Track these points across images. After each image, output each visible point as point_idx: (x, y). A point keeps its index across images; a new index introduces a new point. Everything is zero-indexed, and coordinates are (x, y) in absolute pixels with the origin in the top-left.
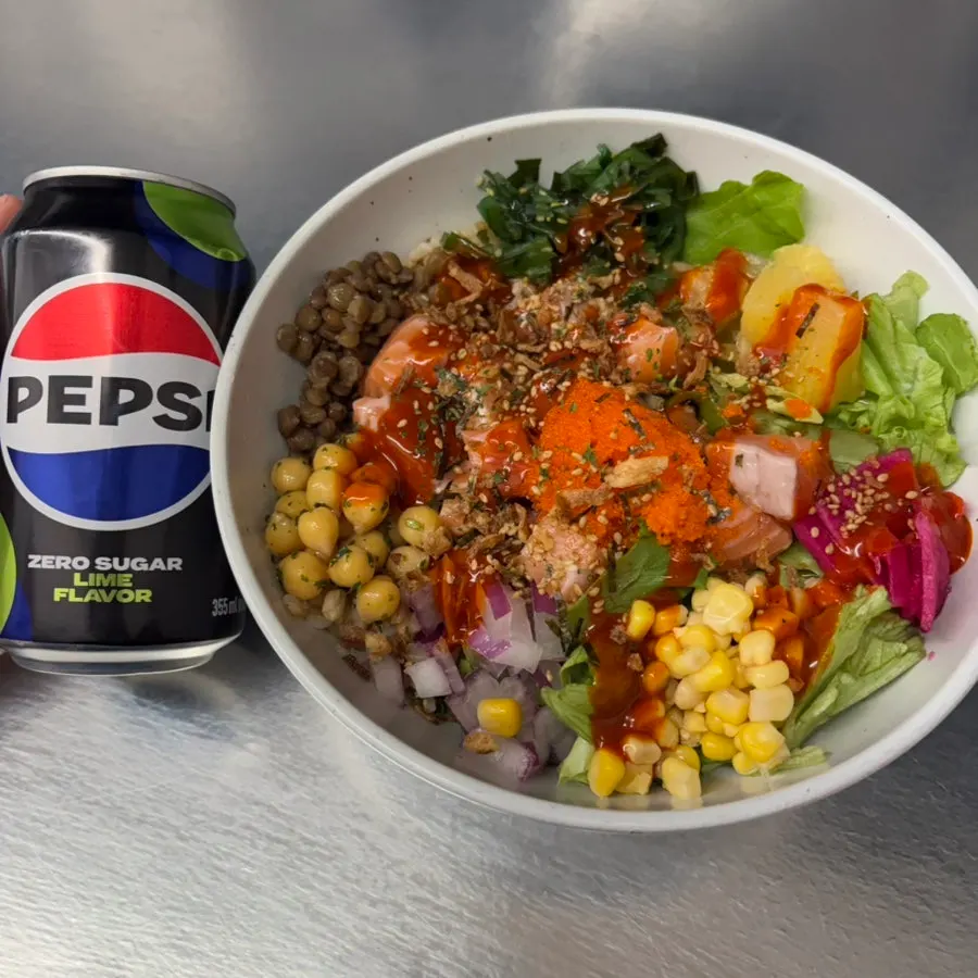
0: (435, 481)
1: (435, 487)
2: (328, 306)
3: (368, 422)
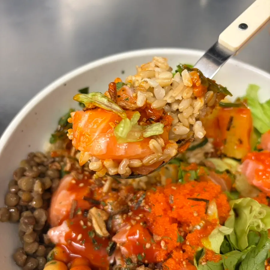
0: (108, 258)
1: (109, 261)
2: (20, 190)
3: (60, 241)
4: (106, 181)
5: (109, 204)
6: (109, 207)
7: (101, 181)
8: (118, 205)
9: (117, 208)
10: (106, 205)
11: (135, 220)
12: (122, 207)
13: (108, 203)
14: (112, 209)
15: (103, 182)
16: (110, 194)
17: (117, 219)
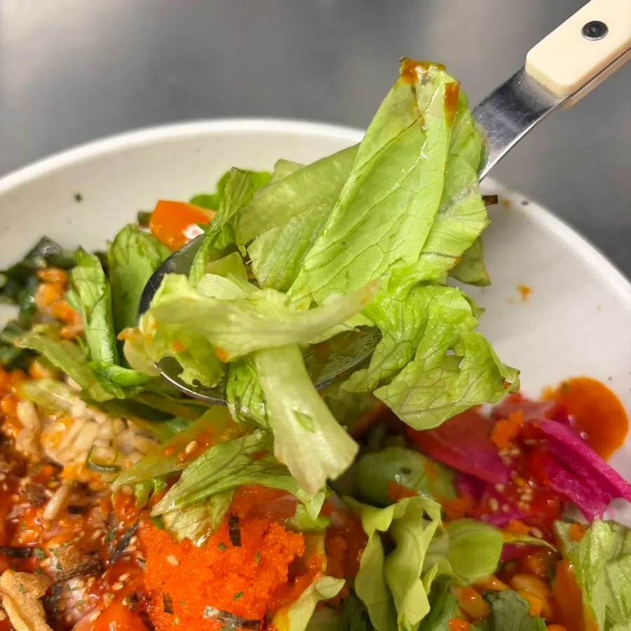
4: (54, 490)
5: (52, 553)
6: (52, 561)
7: (42, 491)
8: (77, 554)
9: (73, 562)
10: (46, 556)
11: (111, 591)
12: (85, 560)
13: (51, 550)
14: (59, 566)
15: (48, 493)
16: (62, 523)
17: (74, 589)
